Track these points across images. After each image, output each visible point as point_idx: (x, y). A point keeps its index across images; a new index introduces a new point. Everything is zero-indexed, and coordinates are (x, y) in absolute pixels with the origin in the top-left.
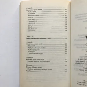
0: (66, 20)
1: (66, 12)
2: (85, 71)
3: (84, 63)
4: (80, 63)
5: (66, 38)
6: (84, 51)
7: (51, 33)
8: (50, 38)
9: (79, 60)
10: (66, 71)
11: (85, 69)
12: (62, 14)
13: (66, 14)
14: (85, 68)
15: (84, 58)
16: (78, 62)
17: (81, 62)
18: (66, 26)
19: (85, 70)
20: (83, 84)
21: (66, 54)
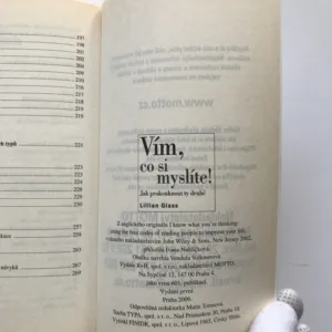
0: (81, 76)
1: (82, 45)
2: (139, 269)
3: (135, 237)
4: (122, 237)
5: (79, 145)
6: (135, 192)
7: (19, 122)
8: (14, 144)
9: (120, 228)
10: (76, 273)
11: (137, 261)
12: (67, 48)
13: (79, 55)
14: (137, 257)
15: (134, 219)
16: (116, 236)
17: (126, 233)
18: (80, 98)
19: (138, 266)
20: (131, 318)
21: (80, 204)
